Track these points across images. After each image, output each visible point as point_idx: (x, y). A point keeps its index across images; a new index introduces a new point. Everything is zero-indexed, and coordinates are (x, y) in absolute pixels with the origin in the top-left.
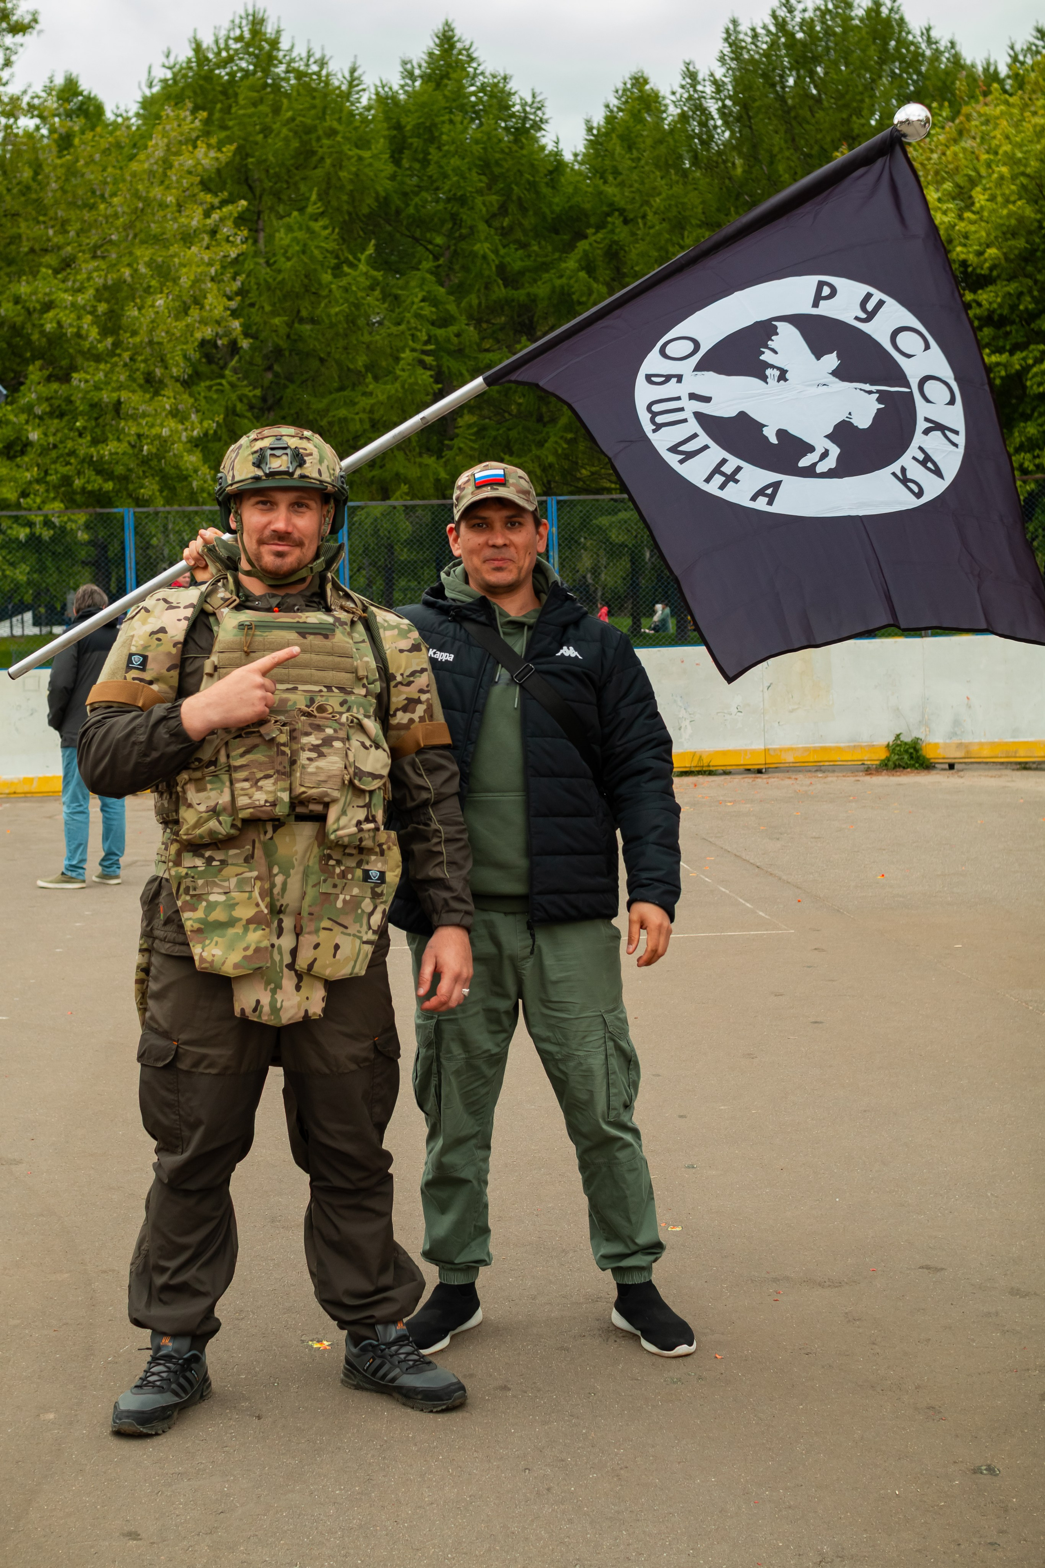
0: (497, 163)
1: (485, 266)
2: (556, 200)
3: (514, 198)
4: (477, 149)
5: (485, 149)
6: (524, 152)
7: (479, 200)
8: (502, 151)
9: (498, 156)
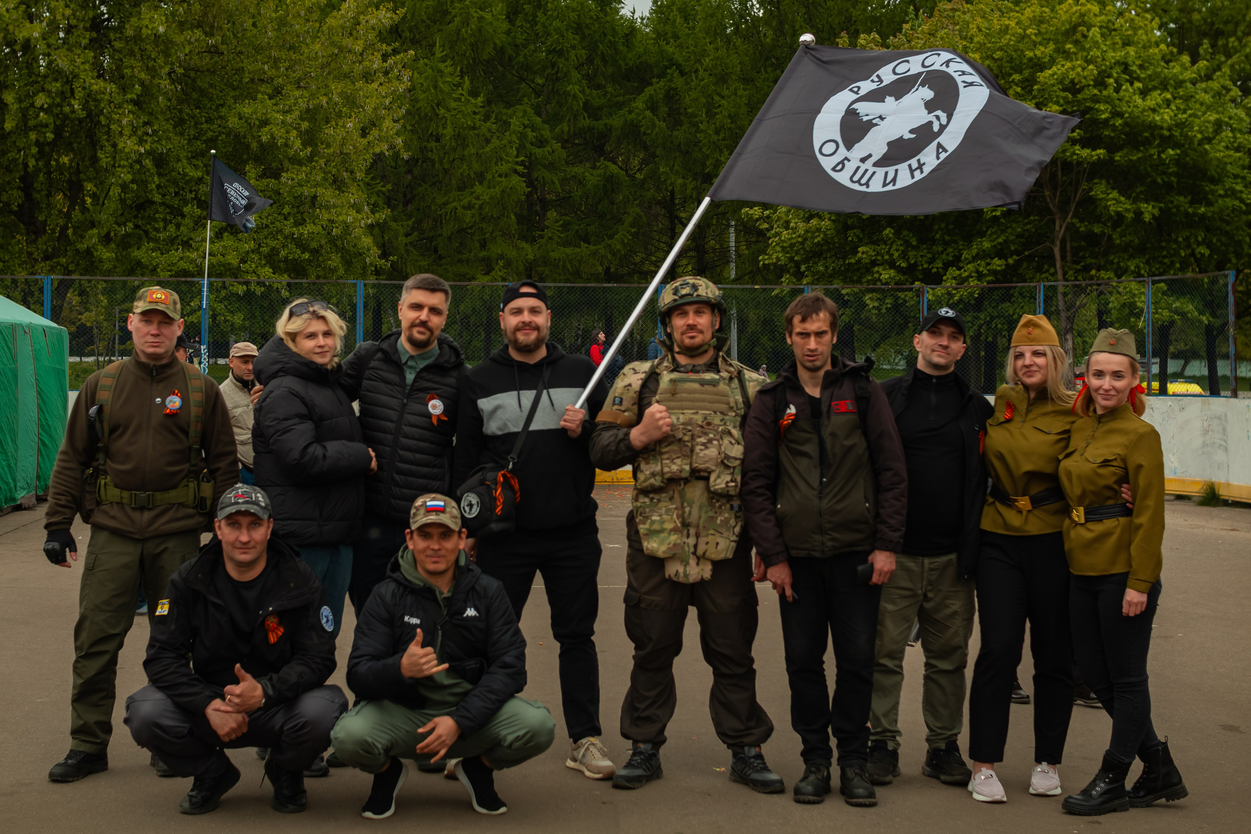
0: (587, 26)
1: (575, 102)
2: (630, 55)
3: (599, 53)
4: (573, 16)
5: (579, 16)
6: (608, 19)
7: (572, 54)
8: (591, 18)
9: (588, 21)
